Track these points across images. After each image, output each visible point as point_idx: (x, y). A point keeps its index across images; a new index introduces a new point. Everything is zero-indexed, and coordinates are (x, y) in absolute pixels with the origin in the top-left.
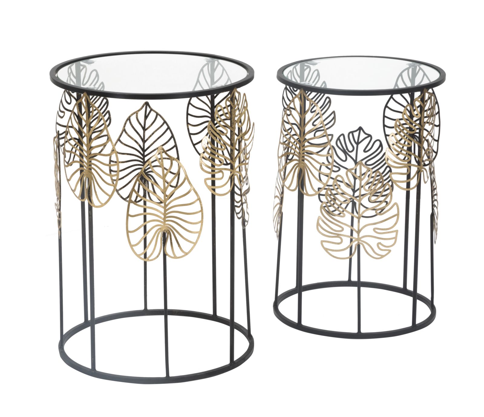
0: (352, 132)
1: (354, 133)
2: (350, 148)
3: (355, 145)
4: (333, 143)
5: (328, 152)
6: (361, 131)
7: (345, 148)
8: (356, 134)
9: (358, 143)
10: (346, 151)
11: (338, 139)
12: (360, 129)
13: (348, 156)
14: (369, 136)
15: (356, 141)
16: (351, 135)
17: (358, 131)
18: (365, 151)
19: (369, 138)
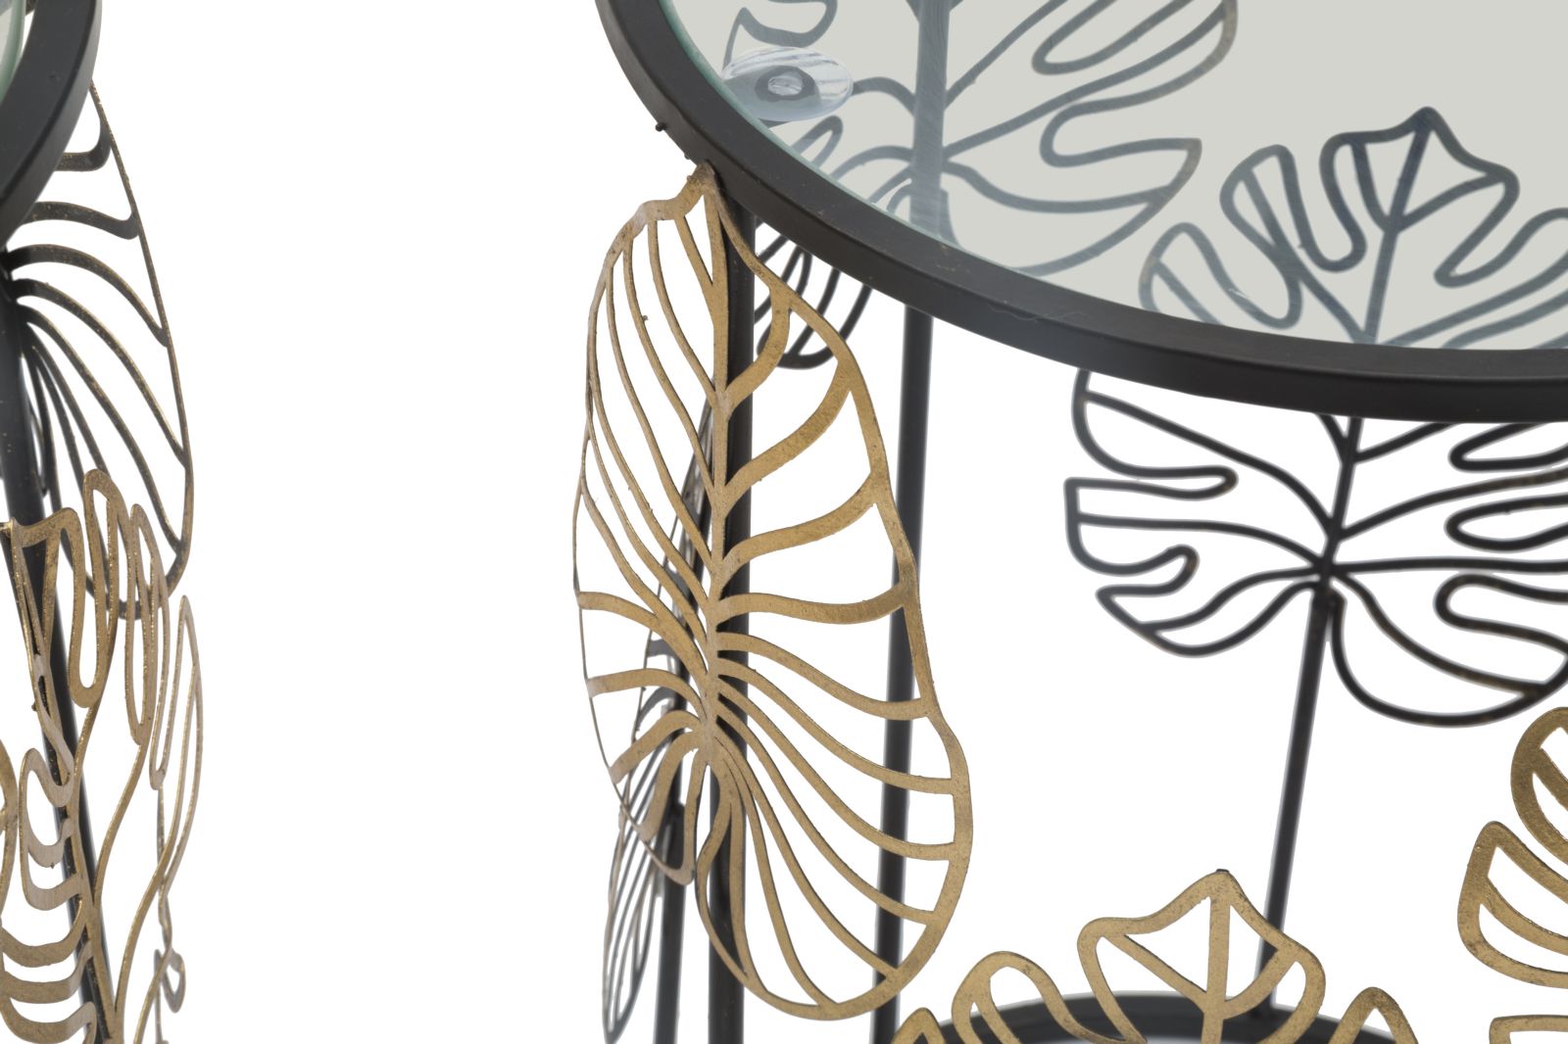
0: (1358, 142)
1: (1373, 150)
2: (1334, 242)
3: (1374, 235)
4: (1198, 203)
5: (1149, 259)
6: (1434, 141)
7: (1293, 238)
8: (1387, 160)
9: (1396, 222)
10: (1302, 255)
11: (1244, 173)
12: (1425, 123)
13: (1307, 294)
14: (1495, 174)
15: (1385, 200)
16: (1344, 156)
17: (1407, 141)
18: (1446, 276)
19: (1497, 191)
